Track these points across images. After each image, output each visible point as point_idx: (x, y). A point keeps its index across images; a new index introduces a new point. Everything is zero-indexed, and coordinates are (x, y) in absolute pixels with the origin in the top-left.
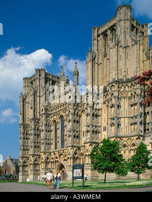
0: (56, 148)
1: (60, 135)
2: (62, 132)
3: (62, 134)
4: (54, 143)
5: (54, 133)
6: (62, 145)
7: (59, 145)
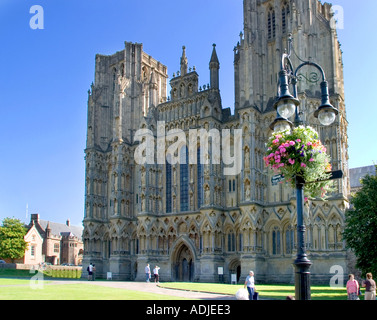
0: (169, 209)
1: (179, 182)
2: (182, 178)
3: (182, 181)
4: (164, 199)
5: (165, 176)
6: (182, 202)
7: (176, 203)
